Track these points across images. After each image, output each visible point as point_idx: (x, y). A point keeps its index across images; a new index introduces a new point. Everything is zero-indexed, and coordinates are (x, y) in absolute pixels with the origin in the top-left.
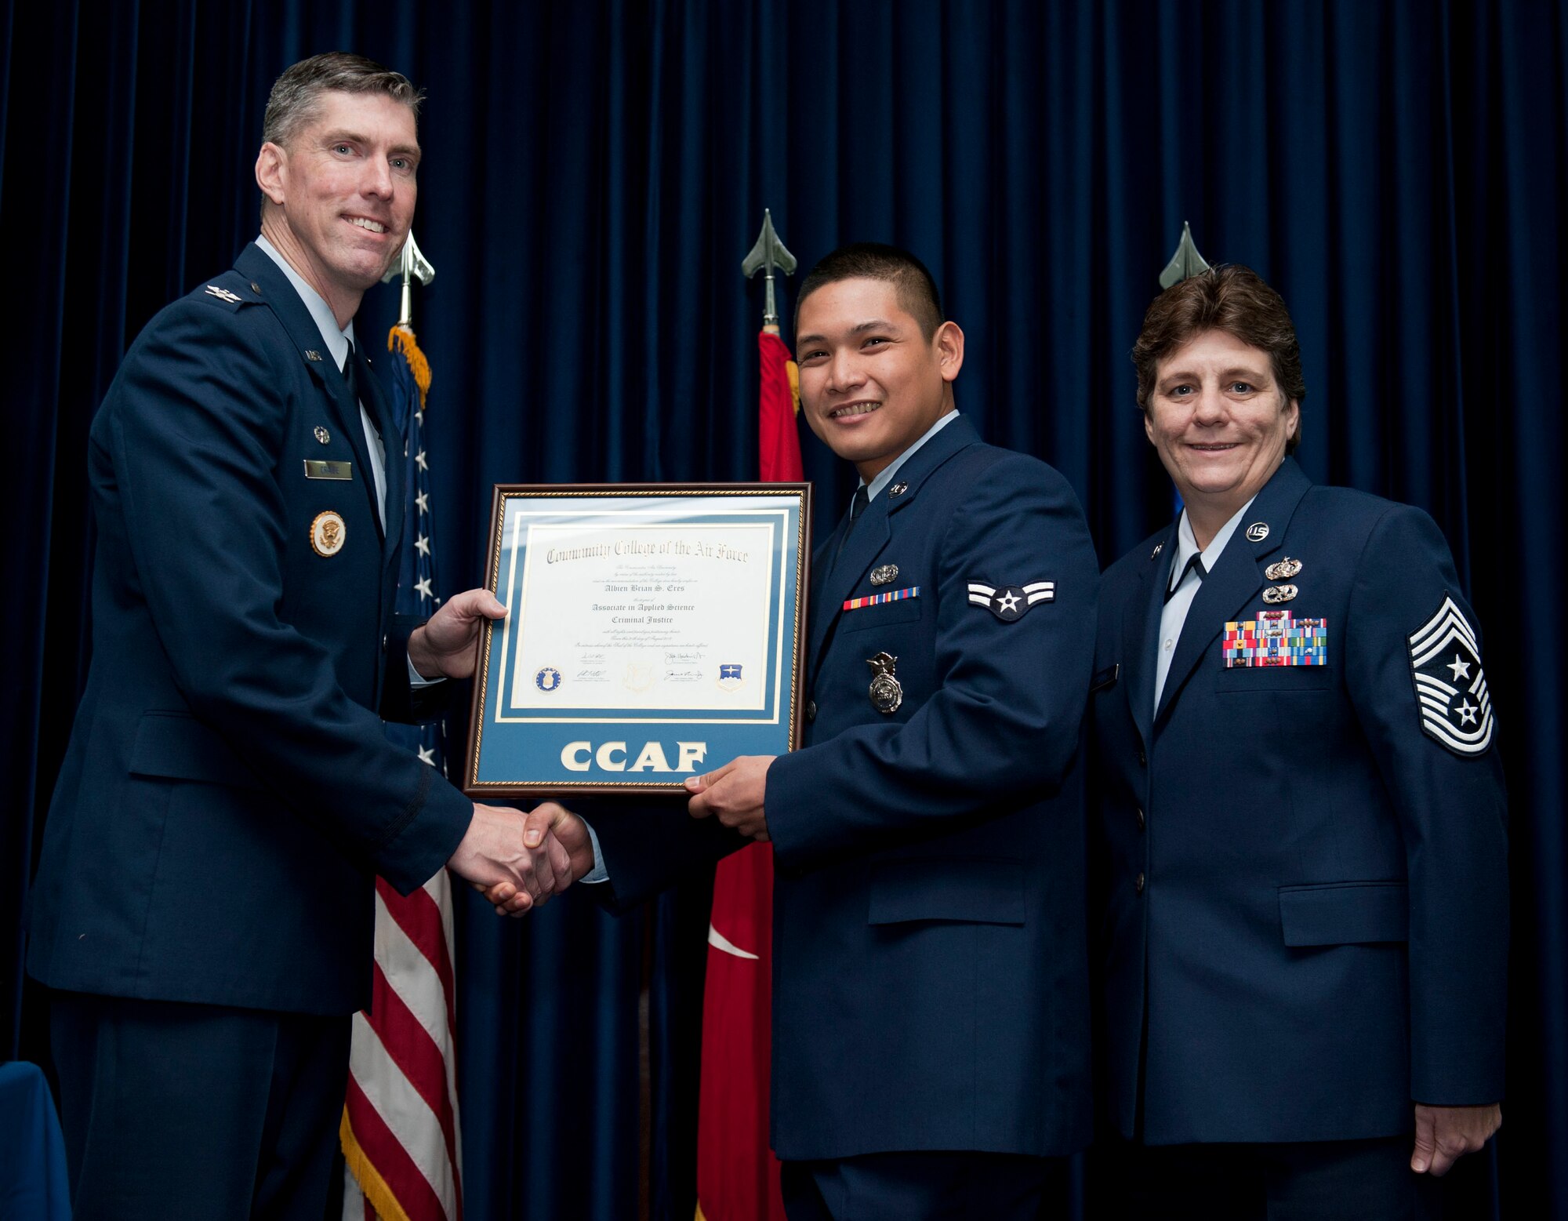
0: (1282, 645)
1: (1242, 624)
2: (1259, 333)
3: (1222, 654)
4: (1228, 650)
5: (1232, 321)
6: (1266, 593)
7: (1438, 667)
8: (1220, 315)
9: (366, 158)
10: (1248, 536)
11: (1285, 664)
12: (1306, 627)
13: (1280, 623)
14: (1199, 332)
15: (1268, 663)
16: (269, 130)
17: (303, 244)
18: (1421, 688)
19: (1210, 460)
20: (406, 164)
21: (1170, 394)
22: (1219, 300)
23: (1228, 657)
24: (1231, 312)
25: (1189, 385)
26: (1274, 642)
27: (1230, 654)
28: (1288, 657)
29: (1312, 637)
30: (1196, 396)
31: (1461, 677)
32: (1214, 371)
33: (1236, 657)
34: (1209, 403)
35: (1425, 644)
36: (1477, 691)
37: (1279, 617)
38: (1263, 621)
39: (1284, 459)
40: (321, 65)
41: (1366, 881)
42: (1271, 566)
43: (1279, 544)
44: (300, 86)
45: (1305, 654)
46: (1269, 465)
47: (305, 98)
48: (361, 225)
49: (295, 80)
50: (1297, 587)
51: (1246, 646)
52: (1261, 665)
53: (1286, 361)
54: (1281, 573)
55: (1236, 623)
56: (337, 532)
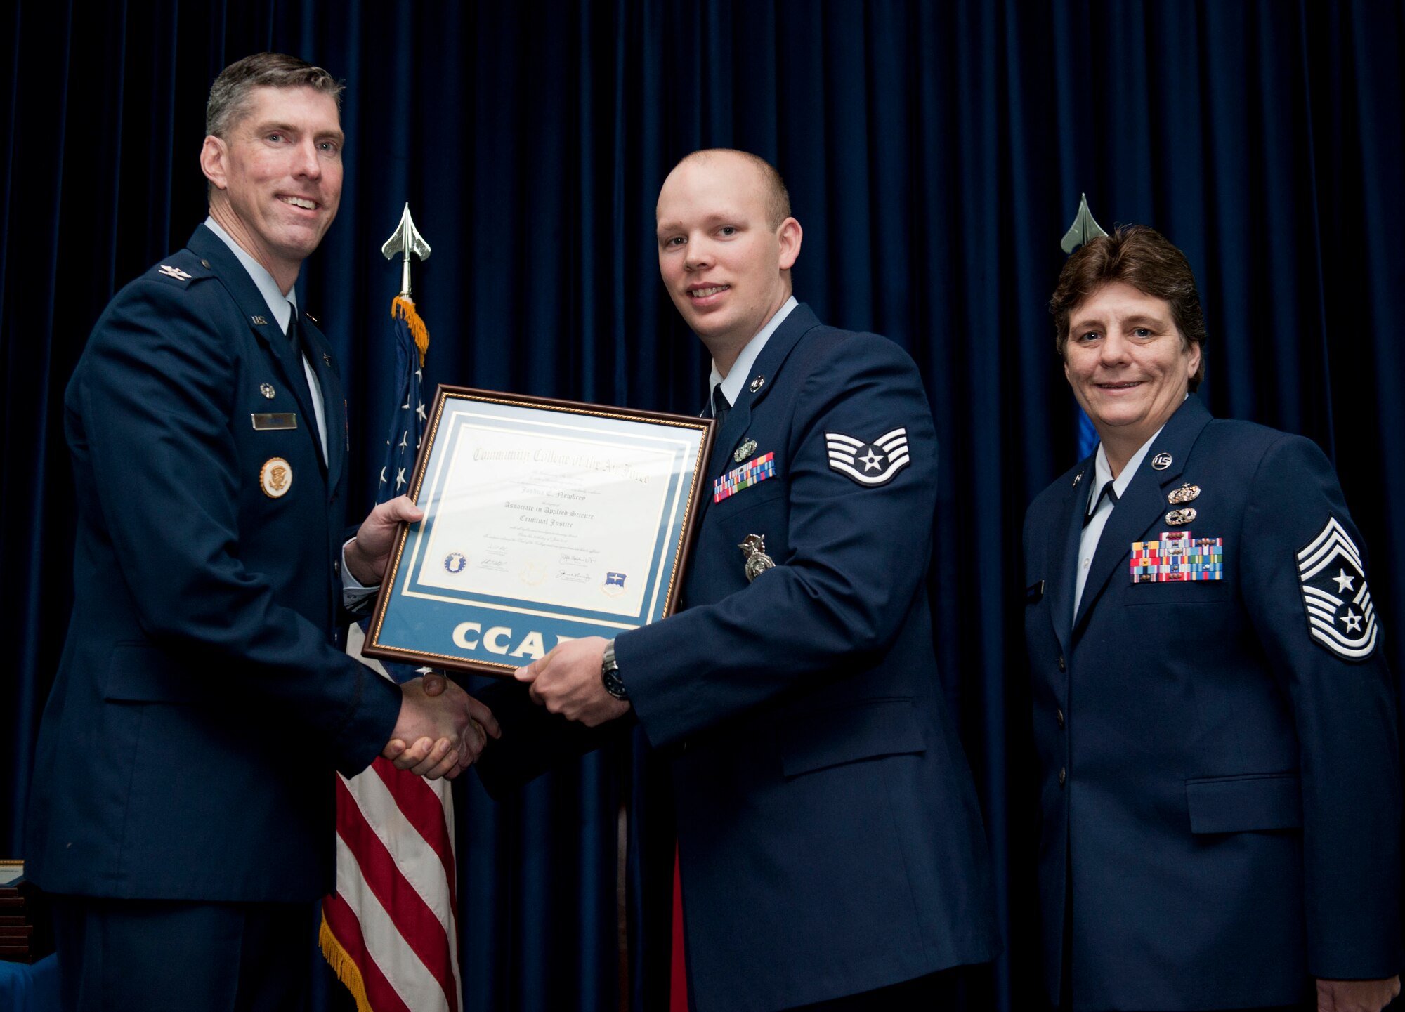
0: (1183, 562)
1: (1147, 545)
2: (1157, 283)
3: (1129, 573)
4: (1135, 568)
5: (1131, 274)
6: (1168, 516)
7: (1324, 580)
8: (1121, 269)
9: (295, 144)
10: (1153, 465)
11: (1185, 579)
12: (1203, 546)
13: (1181, 543)
14: (1103, 284)
15: (1170, 578)
16: (210, 124)
17: (244, 221)
18: (1308, 599)
19: (1115, 396)
20: (331, 147)
21: (1080, 339)
22: (1120, 256)
23: (1135, 573)
24: (1130, 266)
25: (1096, 331)
26: (1175, 560)
27: (1137, 570)
28: (1188, 573)
29: (1209, 554)
30: (1103, 341)
31: (1346, 589)
32: (1117, 318)
33: (1142, 573)
34: (1113, 346)
35: (1312, 559)
36: (1361, 602)
37: (1180, 538)
38: (1166, 542)
39: (1187, 396)
40: (251, 65)
41: (1264, 774)
42: (1173, 492)
43: (1181, 472)
44: (234, 85)
45: (1203, 569)
46: (1171, 401)
47: (239, 95)
48: (295, 203)
49: (229, 80)
50: (1196, 510)
51: (1150, 564)
52: (1164, 580)
53: (1186, 309)
54: (1181, 497)
55: (1142, 543)
56: (284, 475)
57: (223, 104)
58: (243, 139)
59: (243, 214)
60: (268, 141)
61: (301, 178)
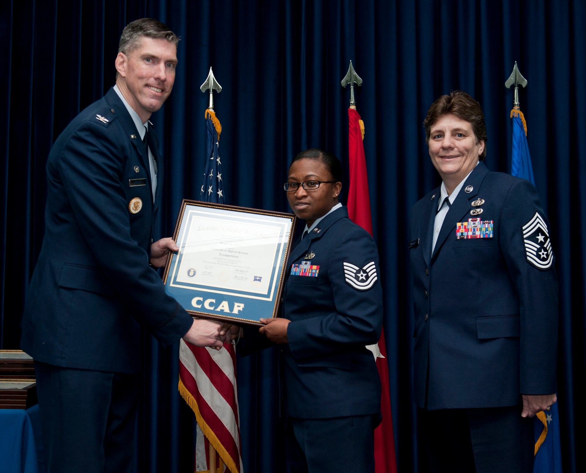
0: (477, 231)
1: (463, 223)
2: (466, 115)
3: (456, 235)
4: (458, 233)
5: (455, 111)
6: (472, 212)
7: (533, 238)
8: (452, 109)
9: (157, 64)
10: (465, 191)
11: (478, 237)
12: (486, 224)
13: (477, 223)
14: (444, 115)
15: (472, 237)
16: (121, 47)
17: (132, 94)
18: (526, 245)
19: (447, 162)
20: (172, 66)
21: (435, 138)
22: (450, 103)
23: (458, 235)
24: (455, 107)
25: (440, 135)
26: (474, 230)
27: (459, 235)
28: (479, 235)
29: (488, 227)
30: (443, 139)
31: (541, 241)
32: (449, 129)
33: (461, 235)
34: (448, 141)
35: (528, 229)
36: (547, 246)
37: (476, 221)
38: (470, 222)
39: (478, 162)
41: (507, 315)
42: (474, 202)
43: (477, 194)
45: (486, 233)
46: (470, 164)
47: (135, 38)
48: (154, 90)
50: (483, 209)
51: (464, 231)
52: (470, 238)
53: (479, 126)
54: (477, 204)
55: (461, 223)
56: (139, 205)
57: (128, 40)
58: (135, 58)
59: (131, 90)
61: (157, 80)
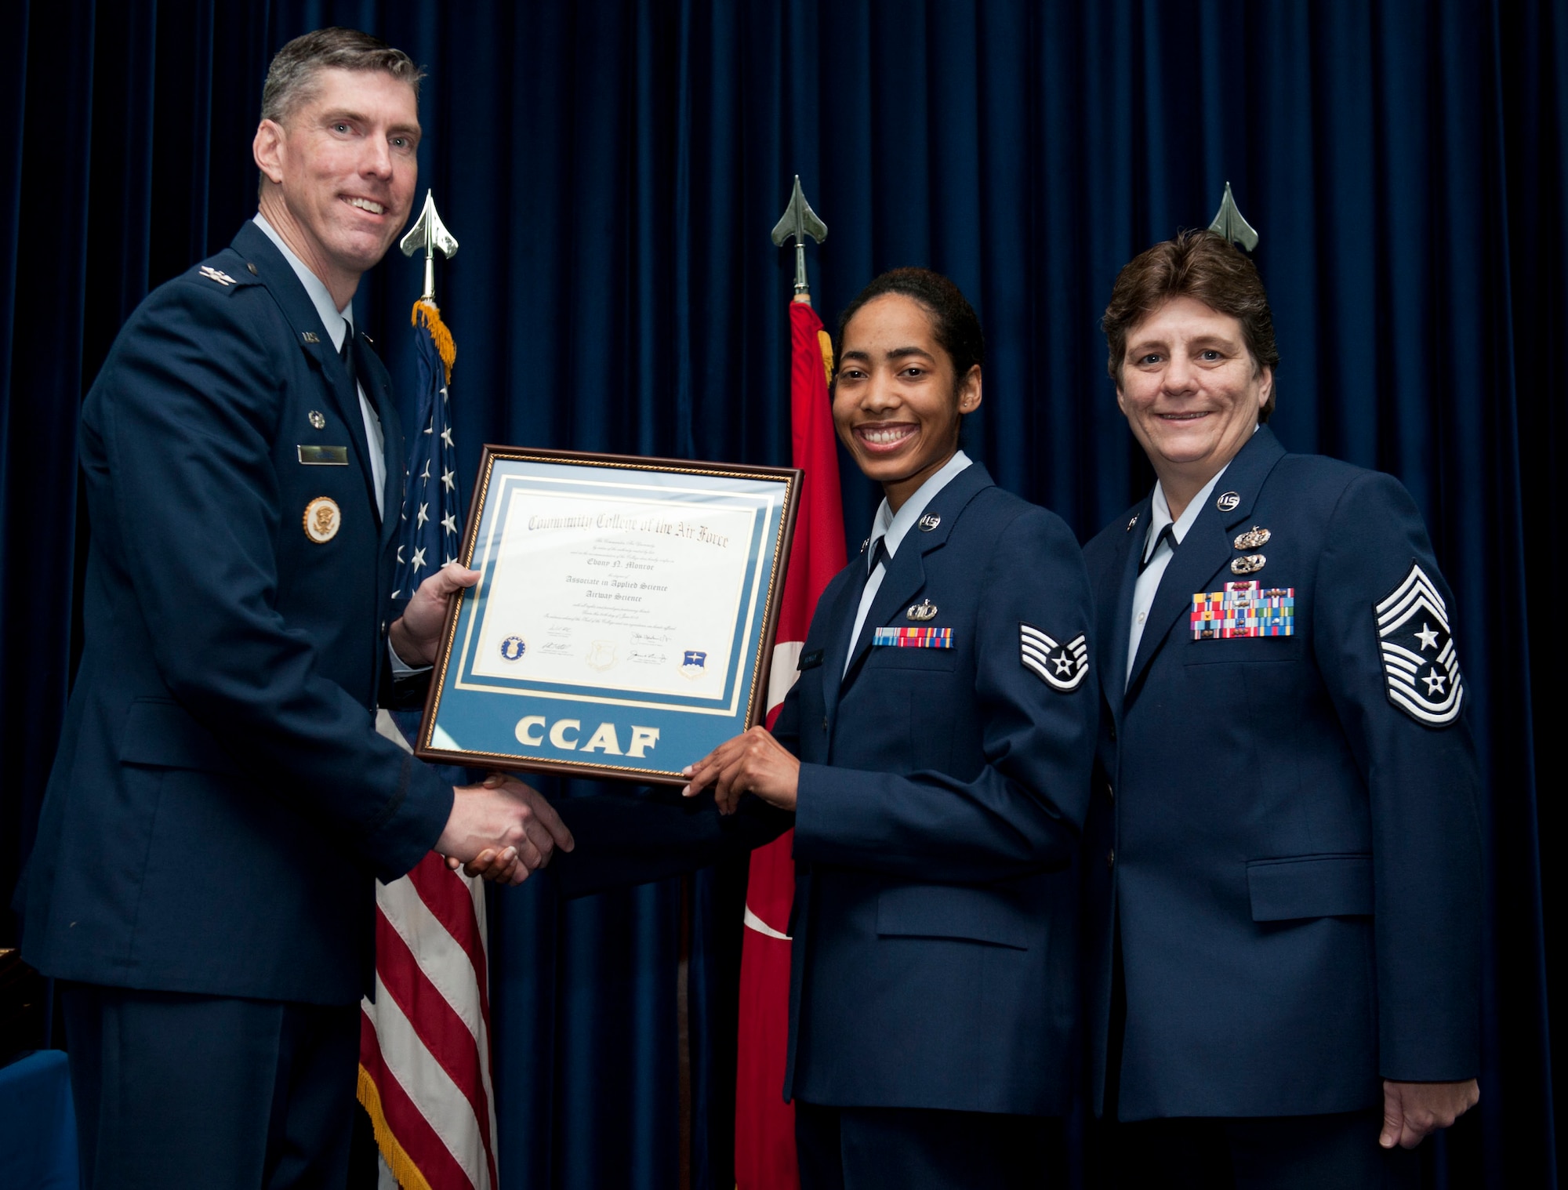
0: (1249, 616)
1: (1210, 596)
2: (1227, 299)
3: (1189, 627)
4: (1196, 622)
5: (1199, 288)
6: (1234, 564)
7: (1406, 636)
8: (1188, 282)
9: (365, 138)
10: (1218, 506)
11: (1252, 635)
12: (1273, 597)
13: (1248, 594)
14: (1166, 300)
15: (1235, 634)
16: (267, 106)
17: (301, 224)
18: (1387, 657)
19: (1179, 429)
20: (406, 143)
21: (1139, 363)
22: (1186, 266)
23: (1196, 628)
24: (1198, 278)
25: (1157, 354)
26: (1241, 613)
27: (1199, 625)
28: (1255, 628)
29: (1279, 607)
30: (1166, 365)
31: (1429, 647)
32: (1182, 338)
33: (1203, 628)
34: (1179, 371)
35: (1392, 613)
36: (1446, 661)
37: (1247, 588)
38: (1231, 593)
39: (1257, 427)
40: (320, 41)
41: (1336, 854)
42: (1240, 535)
43: (1249, 513)
44: (299, 63)
45: (1272, 624)
46: (1241, 434)
47: (303, 75)
48: (360, 206)
49: (293, 56)
50: (1265, 557)
51: (1213, 618)
52: (1228, 636)
53: (1258, 327)
54: (1249, 542)
55: (1205, 594)
56: (331, 518)
57: (284, 85)
58: (305, 127)
59: (299, 214)
60: (334, 131)
61: (368, 177)
